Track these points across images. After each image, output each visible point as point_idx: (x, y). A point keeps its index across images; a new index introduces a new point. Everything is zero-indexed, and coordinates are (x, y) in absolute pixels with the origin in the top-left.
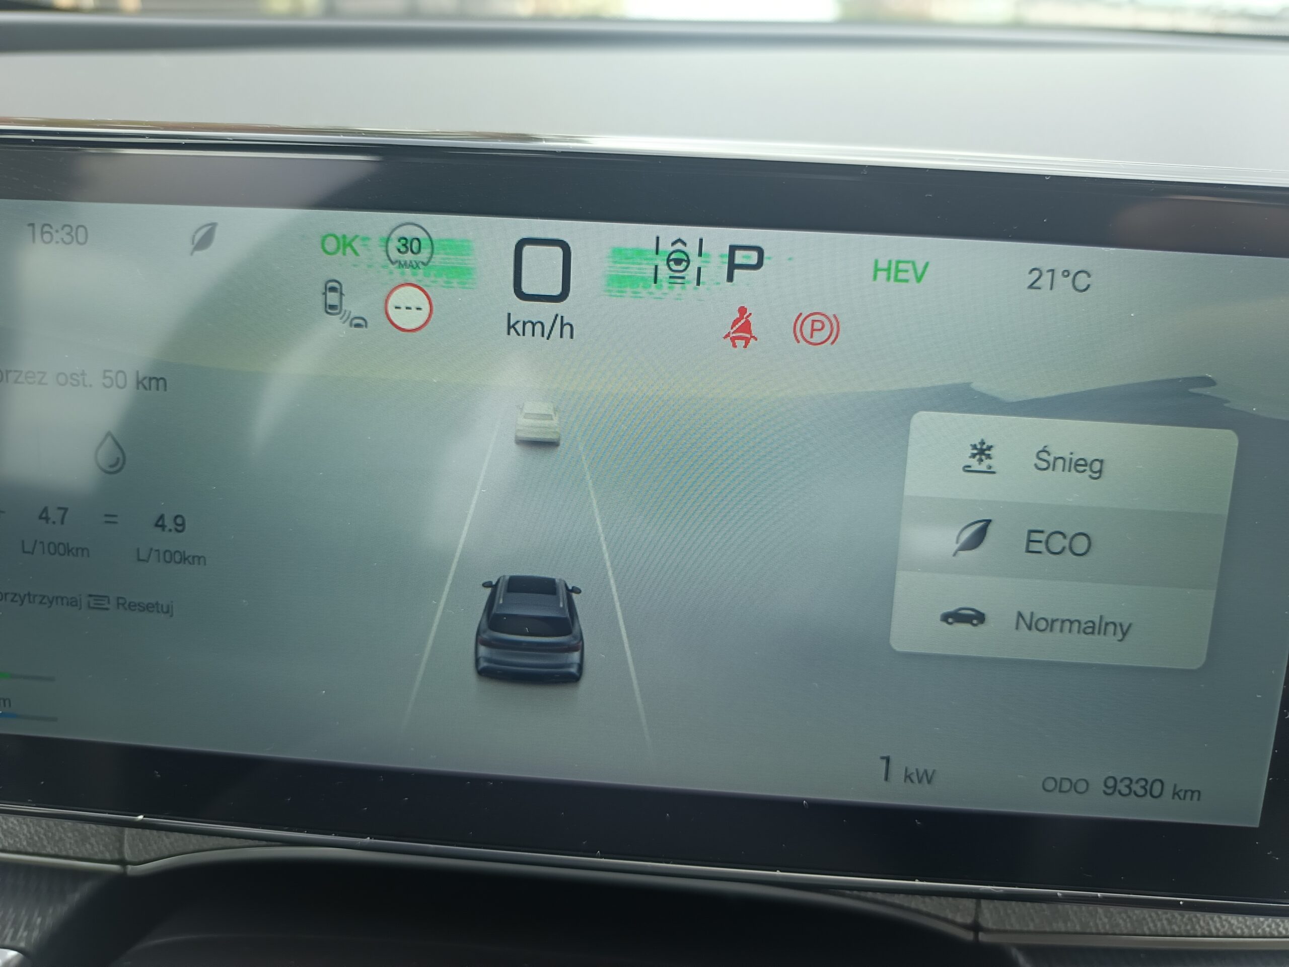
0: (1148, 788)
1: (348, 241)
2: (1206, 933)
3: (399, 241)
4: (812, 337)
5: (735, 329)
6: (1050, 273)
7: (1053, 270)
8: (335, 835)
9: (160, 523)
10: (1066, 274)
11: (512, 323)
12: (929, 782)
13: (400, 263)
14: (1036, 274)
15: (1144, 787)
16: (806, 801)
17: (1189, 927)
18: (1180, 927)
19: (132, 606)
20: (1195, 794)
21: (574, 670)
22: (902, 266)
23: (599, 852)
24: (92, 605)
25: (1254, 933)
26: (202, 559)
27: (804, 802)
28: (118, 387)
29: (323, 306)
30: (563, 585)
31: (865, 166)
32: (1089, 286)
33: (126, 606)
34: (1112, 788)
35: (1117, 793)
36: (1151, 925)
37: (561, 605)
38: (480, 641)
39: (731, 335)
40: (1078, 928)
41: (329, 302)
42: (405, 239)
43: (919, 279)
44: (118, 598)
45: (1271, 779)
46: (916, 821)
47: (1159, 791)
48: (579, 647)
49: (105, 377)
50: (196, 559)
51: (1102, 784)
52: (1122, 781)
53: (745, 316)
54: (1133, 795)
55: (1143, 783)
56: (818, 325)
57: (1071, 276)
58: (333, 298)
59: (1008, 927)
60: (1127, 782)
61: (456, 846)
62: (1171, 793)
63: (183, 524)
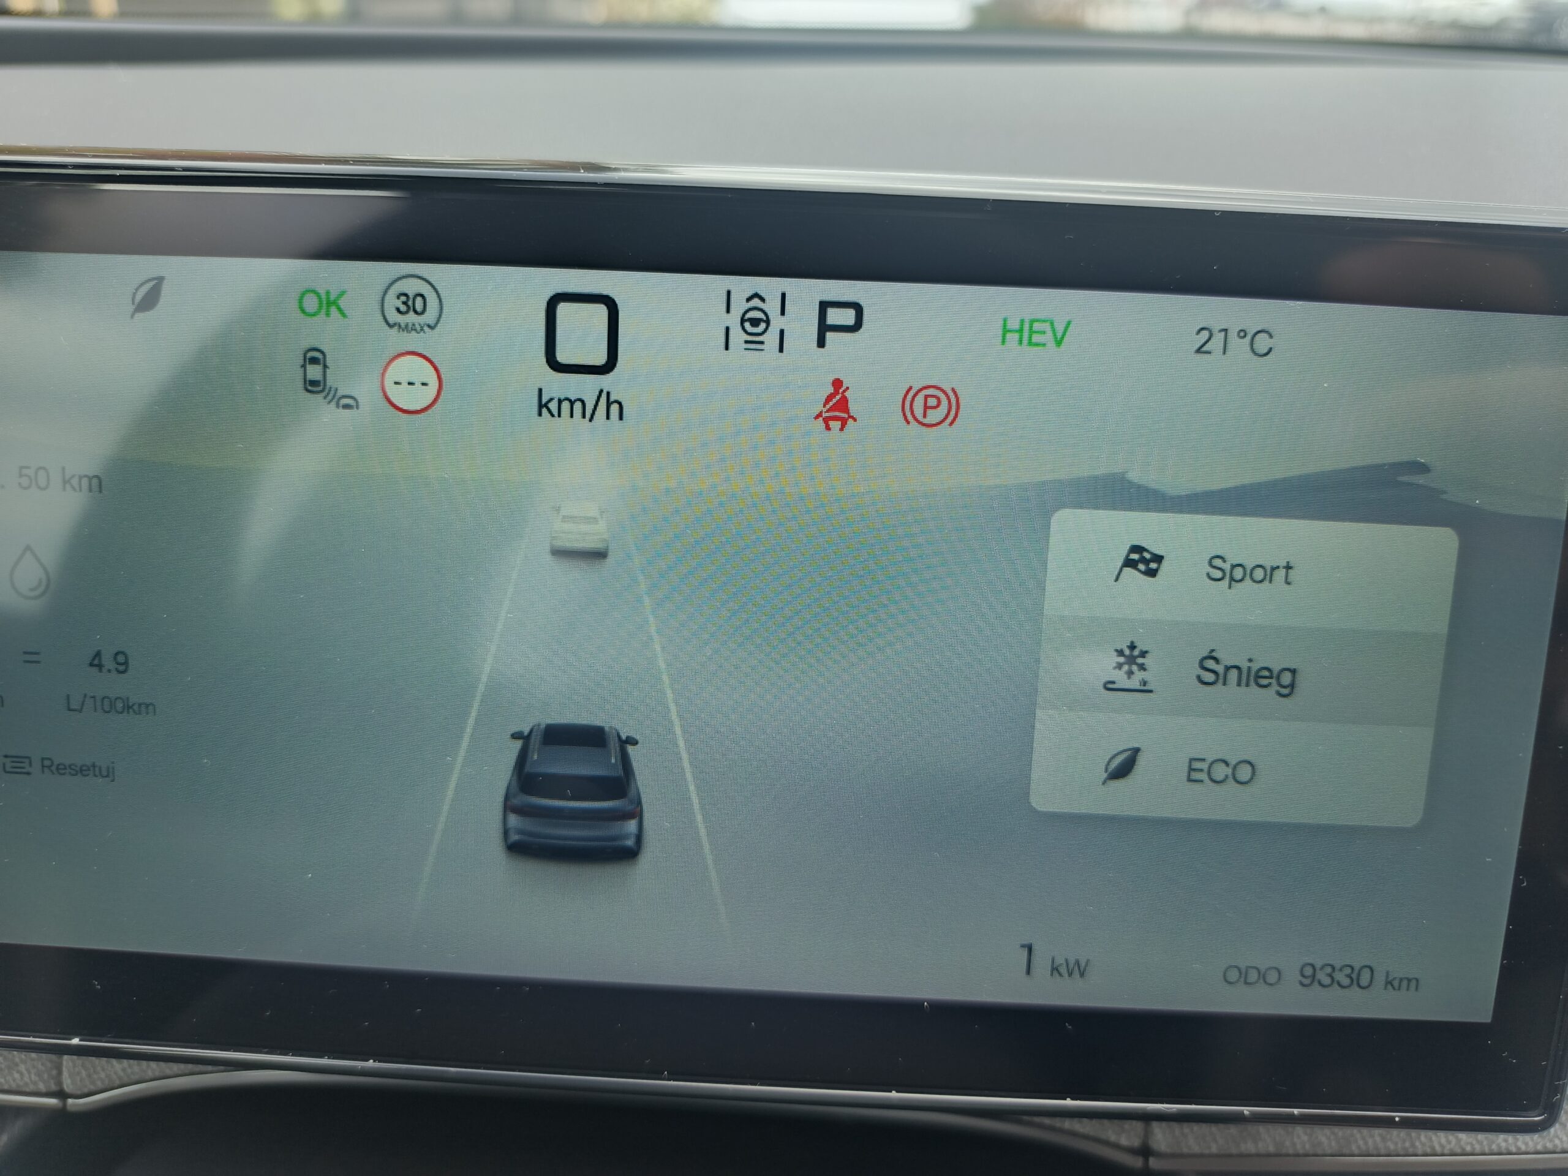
0: (1354, 976)
1: (332, 298)
2: (1429, 1150)
3: (398, 298)
4: (925, 416)
5: (828, 407)
6: (1223, 334)
7: (1227, 330)
8: (328, 1058)
9: (96, 662)
10: (1242, 334)
11: (544, 401)
12: (1082, 975)
13: (400, 326)
14: (1205, 335)
15: (1349, 976)
16: (927, 1003)
17: (1407, 1144)
18: (1396, 1144)
19: (61, 769)
20: (1412, 983)
21: (630, 842)
22: (1037, 326)
23: (666, 1073)
24: (8, 769)
25: (1487, 1150)
26: (151, 707)
27: (926, 1003)
28: (39, 488)
29: (302, 381)
30: (615, 735)
31: (989, 200)
32: (1270, 350)
33: (54, 768)
34: (1310, 977)
35: (1316, 984)
36: (1361, 1142)
37: (613, 761)
38: (508, 807)
39: (824, 415)
40: (1271, 1149)
41: (310, 377)
42: (406, 295)
43: (1059, 343)
44: (43, 759)
45: (1505, 962)
46: (1067, 1024)
47: (1369, 980)
48: (636, 813)
49: (21, 476)
50: (143, 707)
51: (1298, 973)
52: (1322, 968)
53: (841, 391)
54: (1336, 986)
55: (1348, 971)
56: (932, 402)
57: (1249, 337)
58: (314, 372)
59: (1185, 1150)
60: (1329, 970)
61: (484, 1069)
62: (1383, 982)
63: (126, 663)
